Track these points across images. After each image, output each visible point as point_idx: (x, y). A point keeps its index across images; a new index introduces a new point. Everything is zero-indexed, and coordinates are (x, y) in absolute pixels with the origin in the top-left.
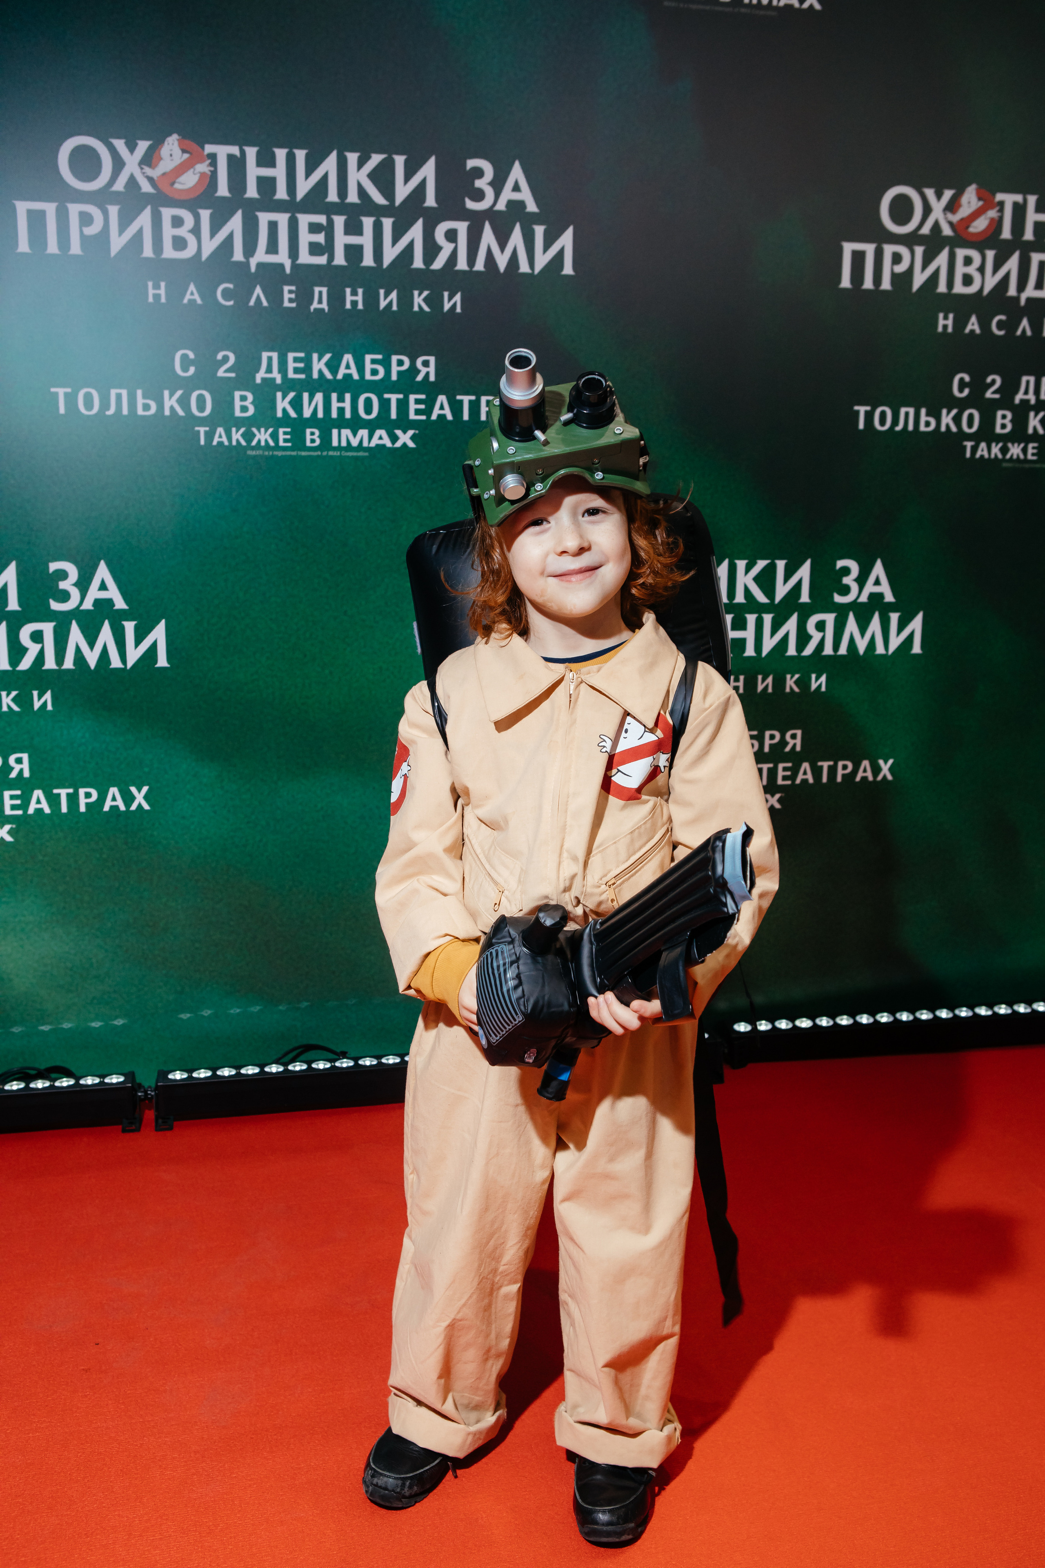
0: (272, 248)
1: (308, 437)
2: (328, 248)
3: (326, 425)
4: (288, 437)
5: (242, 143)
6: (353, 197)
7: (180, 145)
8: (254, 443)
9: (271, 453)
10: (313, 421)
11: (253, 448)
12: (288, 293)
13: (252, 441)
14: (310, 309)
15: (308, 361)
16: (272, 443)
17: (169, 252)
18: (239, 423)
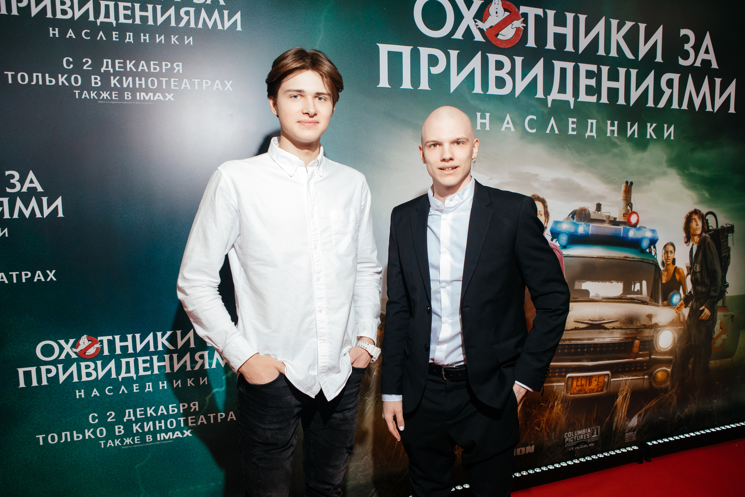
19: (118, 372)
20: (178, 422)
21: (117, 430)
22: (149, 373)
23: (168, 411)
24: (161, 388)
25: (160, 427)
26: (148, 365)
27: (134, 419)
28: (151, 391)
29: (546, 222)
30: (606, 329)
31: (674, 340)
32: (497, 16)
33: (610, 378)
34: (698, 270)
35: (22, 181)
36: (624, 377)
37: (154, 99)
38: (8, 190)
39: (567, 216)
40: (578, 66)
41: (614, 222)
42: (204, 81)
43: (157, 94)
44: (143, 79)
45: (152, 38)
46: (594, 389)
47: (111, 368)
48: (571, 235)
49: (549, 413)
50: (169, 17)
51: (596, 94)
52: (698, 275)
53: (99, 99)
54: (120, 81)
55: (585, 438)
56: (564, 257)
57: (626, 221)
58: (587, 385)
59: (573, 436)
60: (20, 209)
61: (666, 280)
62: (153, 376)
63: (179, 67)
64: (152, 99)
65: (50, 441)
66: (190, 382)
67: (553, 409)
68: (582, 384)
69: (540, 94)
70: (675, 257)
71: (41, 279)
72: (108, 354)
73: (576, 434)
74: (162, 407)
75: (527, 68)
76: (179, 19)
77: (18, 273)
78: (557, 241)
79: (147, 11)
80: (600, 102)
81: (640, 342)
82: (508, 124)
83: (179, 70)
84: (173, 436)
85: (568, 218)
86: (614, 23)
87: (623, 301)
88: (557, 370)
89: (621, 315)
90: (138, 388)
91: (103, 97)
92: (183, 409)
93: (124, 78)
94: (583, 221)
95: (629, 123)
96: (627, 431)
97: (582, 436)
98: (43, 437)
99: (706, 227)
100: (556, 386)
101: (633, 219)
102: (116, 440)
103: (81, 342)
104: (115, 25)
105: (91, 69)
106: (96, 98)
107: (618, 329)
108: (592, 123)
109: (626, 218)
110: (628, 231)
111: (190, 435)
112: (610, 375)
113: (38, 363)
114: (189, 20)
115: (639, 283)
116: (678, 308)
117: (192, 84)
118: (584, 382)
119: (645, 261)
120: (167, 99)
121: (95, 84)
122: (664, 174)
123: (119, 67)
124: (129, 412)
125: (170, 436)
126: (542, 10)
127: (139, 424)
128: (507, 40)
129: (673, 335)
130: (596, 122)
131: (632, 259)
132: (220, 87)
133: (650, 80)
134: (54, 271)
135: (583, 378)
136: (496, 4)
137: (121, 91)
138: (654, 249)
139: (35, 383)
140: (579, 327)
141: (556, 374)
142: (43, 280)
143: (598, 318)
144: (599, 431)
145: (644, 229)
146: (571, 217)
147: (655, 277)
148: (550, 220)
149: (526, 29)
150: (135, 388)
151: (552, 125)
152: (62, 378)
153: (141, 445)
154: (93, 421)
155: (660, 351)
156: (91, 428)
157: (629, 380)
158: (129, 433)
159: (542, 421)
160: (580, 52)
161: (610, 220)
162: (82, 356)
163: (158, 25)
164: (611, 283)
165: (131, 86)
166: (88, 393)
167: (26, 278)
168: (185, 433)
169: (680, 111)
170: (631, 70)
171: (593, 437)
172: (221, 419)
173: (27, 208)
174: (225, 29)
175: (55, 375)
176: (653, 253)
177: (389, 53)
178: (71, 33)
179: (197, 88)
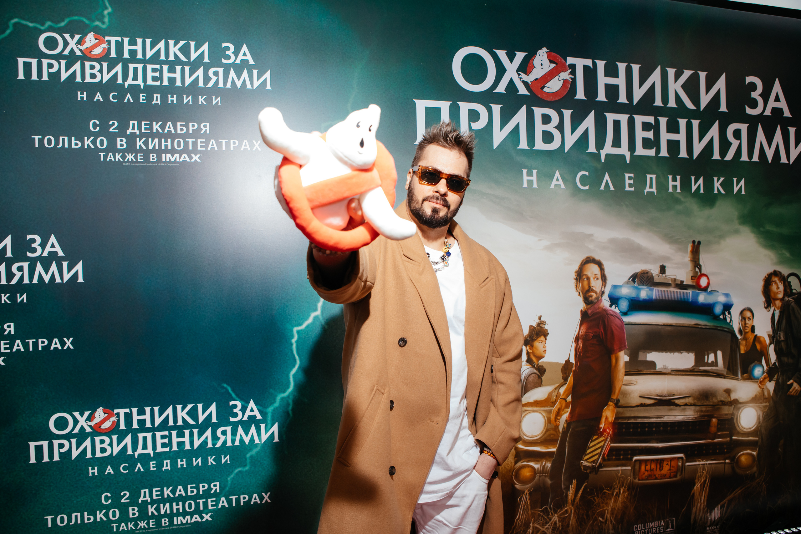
19: (135, 449)
20: (197, 505)
21: (131, 512)
22: (167, 449)
23: (186, 492)
24: (179, 466)
25: (178, 509)
26: (166, 441)
27: (149, 501)
28: (168, 469)
29: (603, 287)
30: (677, 405)
31: (759, 418)
32: (542, 68)
33: (684, 462)
34: (782, 338)
35: (43, 245)
36: (701, 462)
37: (179, 159)
38: (29, 255)
39: (626, 279)
40: (633, 118)
41: (681, 286)
42: (232, 141)
43: (183, 155)
44: (169, 140)
45: (180, 99)
46: (666, 475)
47: (127, 444)
48: (632, 300)
49: (614, 502)
50: (197, 78)
51: (655, 148)
52: (782, 344)
53: (124, 162)
54: (146, 143)
55: (658, 532)
56: (625, 324)
57: (694, 284)
58: (658, 470)
59: (643, 529)
60: (40, 274)
61: (745, 351)
62: (171, 453)
63: (206, 127)
64: (178, 160)
65: (59, 523)
66: (211, 460)
67: (619, 497)
68: (652, 469)
69: (592, 148)
70: (754, 324)
71: (57, 347)
72: (125, 428)
73: (647, 527)
74: (180, 487)
75: (576, 121)
76: (207, 79)
77: (35, 340)
78: (617, 307)
79: (175, 72)
80: (659, 155)
81: (718, 420)
82: (557, 181)
83: (206, 130)
84: (191, 520)
85: (628, 282)
86: (671, 72)
87: (696, 373)
88: (622, 452)
89: (693, 390)
90: (155, 465)
91: (129, 159)
92: (203, 490)
93: (150, 140)
94: (645, 284)
95: (693, 178)
96: (708, 524)
97: (654, 530)
98: (52, 518)
99: (788, 290)
100: (621, 470)
101: (703, 282)
102: (129, 523)
103: (96, 415)
104: (142, 87)
105: (117, 131)
106: (121, 160)
107: (691, 405)
108: (651, 179)
109: (695, 281)
110: (698, 295)
111: (210, 519)
112: (684, 458)
113: (51, 437)
114: (217, 80)
115: (713, 353)
116: (761, 382)
117: (219, 145)
118: (653, 466)
119: (719, 328)
120: (193, 160)
121: (120, 146)
122: (737, 232)
123: (146, 129)
124: (145, 492)
125: (187, 520)
126: (591, 60)
127: (155, 505)
128: (553, 92)
129: (757, 413)
130: (656, 177)
131: (703, 327)
132: (248, 147)
133: (714, 131)
134: (71, 339)
135: (652, 462)
136: (541, 55)
137: (146, 153)
138: (729, 316)
139: (46, 459)
140: (645, 403)
141: (620, 456)
142: (60, 348)
143: (667, 392)
144: (674, 524)
145: (716, 293)
146: (632, 280)
147: (731, 347)
148: (607, 285)
149: (574, 80)
150: (152, 466)
151: (607, 181)
152: (75, 453)
153: (156, 530)
154: (106, 502)
155: (742, 431)
156: (103, 509)
157: (707, 465)
158: (144, 515)
159: (606, 511)
160: (635, 103)
161: (676, 283)
162: (97, 431)
163: (186, 86)
164: (680, 354)
165: (157, 148)
166: (102, 470)
167: (42, 346)
168: (203, 517)
169: (750, 163)
170: (693, 121)
171: (668, 531)
172: (244, 502)
173: (47, 273)
174: (254, 89)
175: (68, 450)
176: (728, 320)
177: (426, 108)
178: (98, 97)
179: (224, 149)
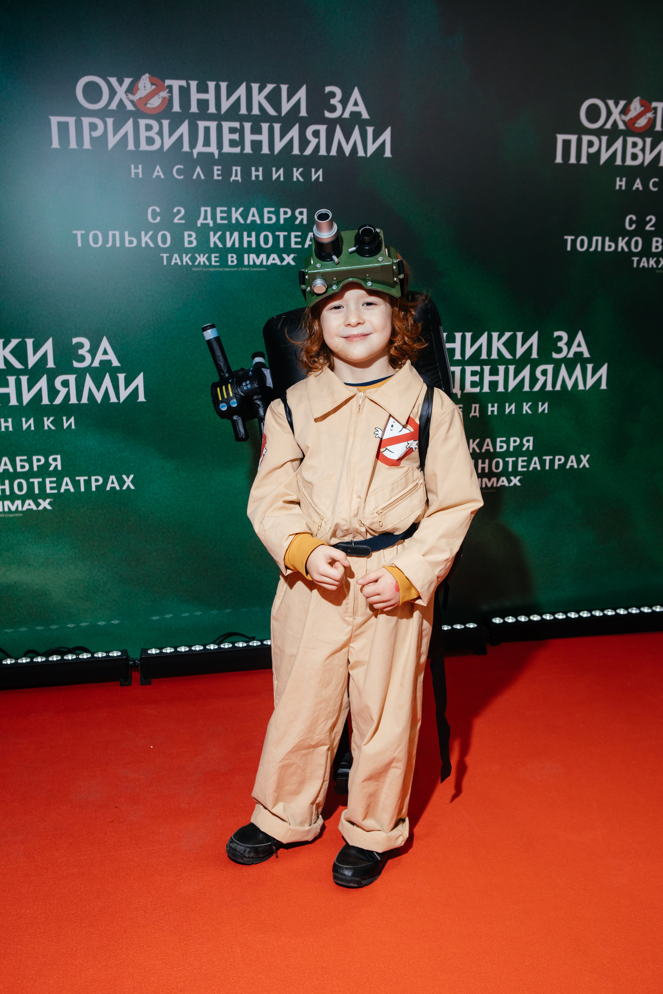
0: (207, 143)
1: (230, 259)
2: (241, 143)
3: (240, 252)
4: (217, 259)
5: (187, 79)
6: (256, 111)
7: (150, 80)
8: (197, 263)
9: (207, 269)
10: (233, 249)
11: (196, 266)
12: (217, 171)
13: (195, 262)
14: (230, 181)
15: (229, 212)
16: (207, 263)
17: (144, 146)
18: (187, 251)
